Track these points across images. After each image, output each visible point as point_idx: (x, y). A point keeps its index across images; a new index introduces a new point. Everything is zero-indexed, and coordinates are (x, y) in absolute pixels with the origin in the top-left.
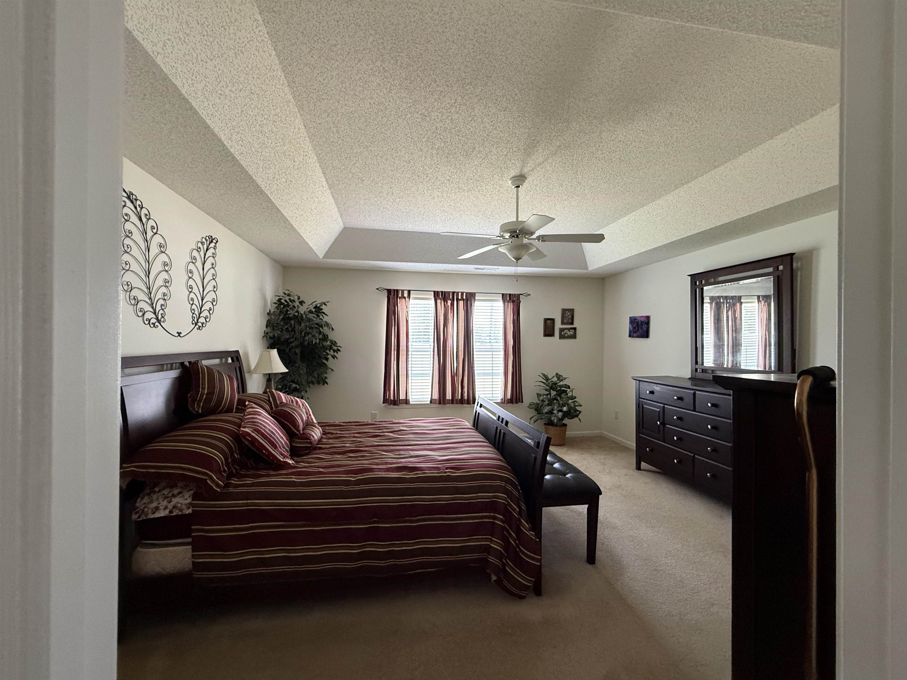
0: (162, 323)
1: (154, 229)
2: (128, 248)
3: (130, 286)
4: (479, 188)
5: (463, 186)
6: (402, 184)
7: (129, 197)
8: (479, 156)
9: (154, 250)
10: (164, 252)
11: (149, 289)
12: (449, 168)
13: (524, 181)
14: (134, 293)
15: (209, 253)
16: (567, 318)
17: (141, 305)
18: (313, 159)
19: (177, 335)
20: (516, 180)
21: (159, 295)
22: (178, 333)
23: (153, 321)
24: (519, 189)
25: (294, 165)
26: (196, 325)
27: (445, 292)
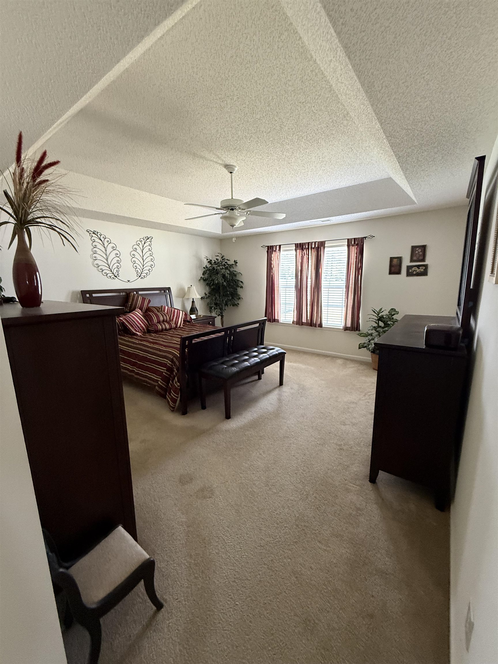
0: (118, 277)
1: (108, 242)
3: (98, 265)
7: (94, 233)
10: (116, 250)
11: (109, 265)
14: (101, 267)
15: (147, 244)
16: (417, 256)
17: (105, 271)
21: (115, 267)
22: (128, 281)
23: (112, 277)
26: (140, 277)
27: (302, 243)
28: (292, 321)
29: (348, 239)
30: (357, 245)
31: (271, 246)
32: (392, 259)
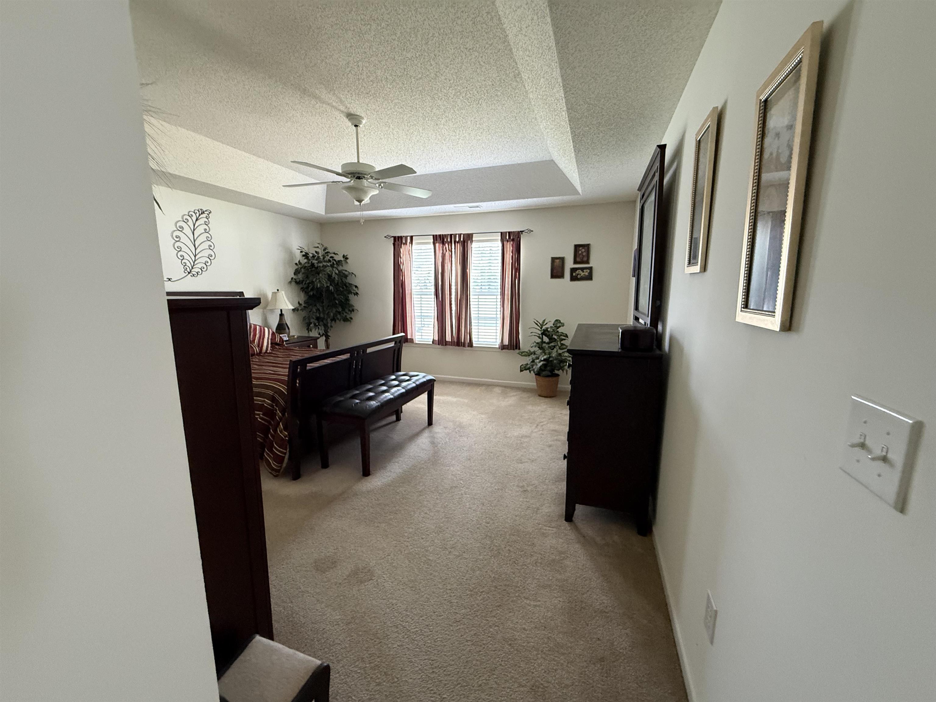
15: (200, 222)
16: (581, 256)
22: (167, 278)
26: (189, 273)
27: (443, 235)
28: (432, 340)
29: (502, 233)
30: (513, 240)
31: (398, 237)
32: (553, 259)
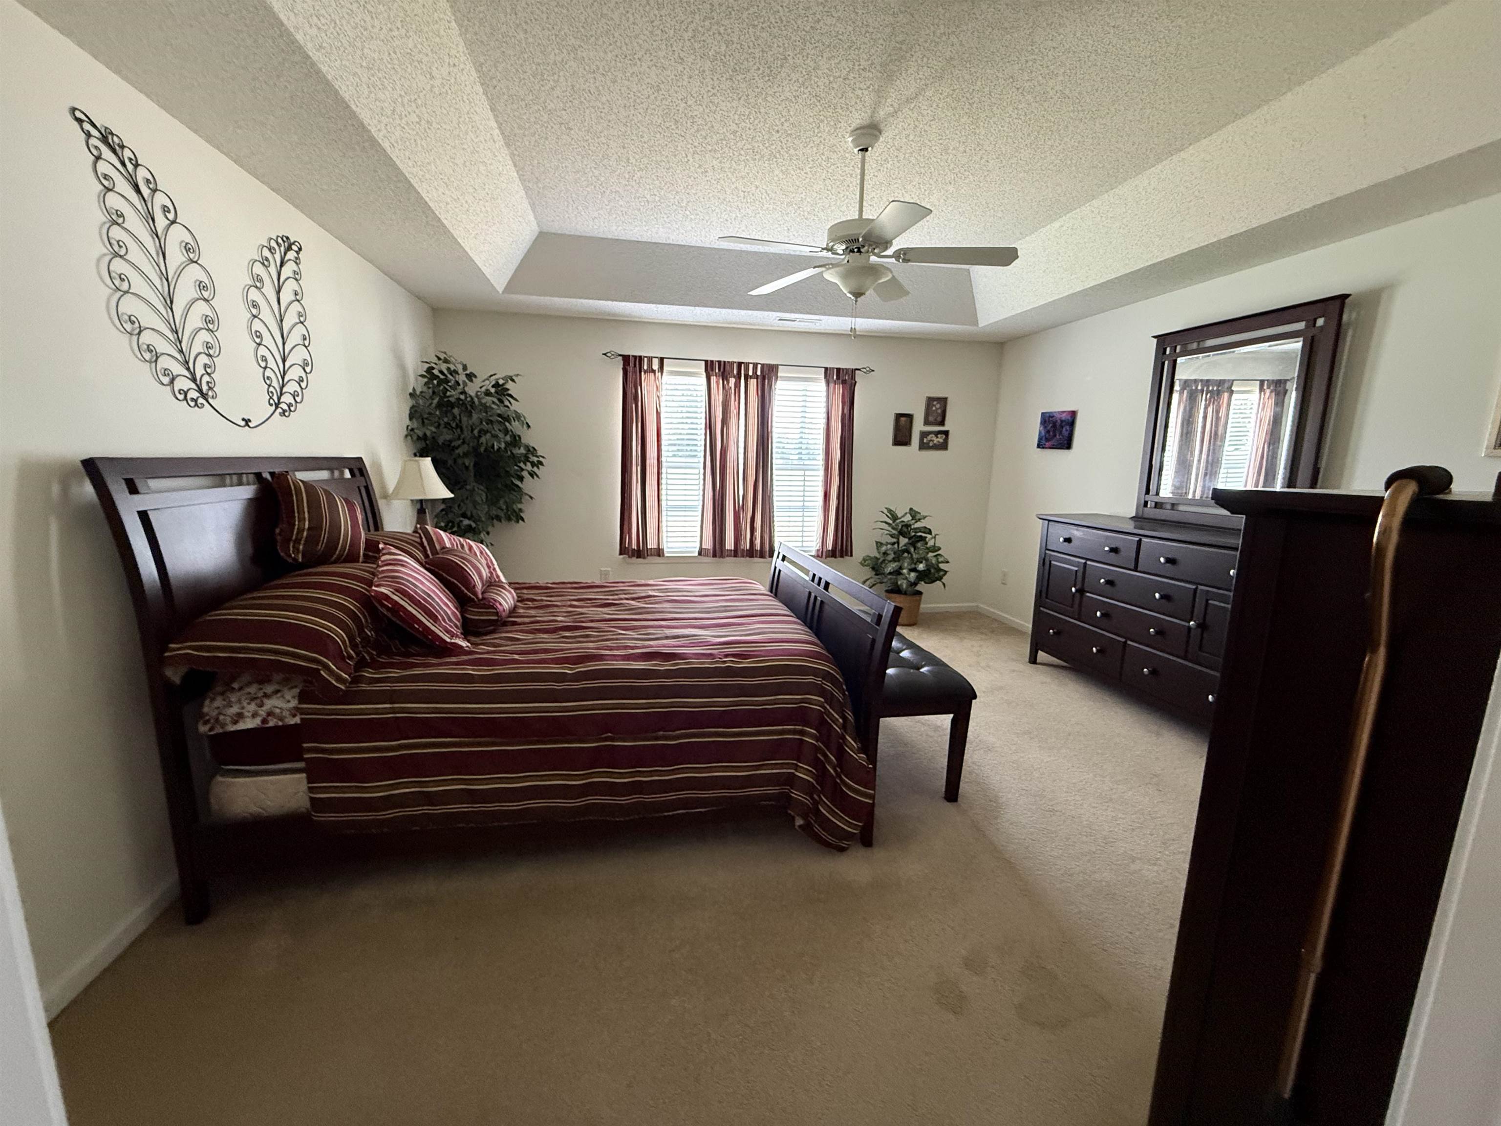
0: (210, 400)
1: (169, 212)
2: (120, 247)
3: (137, 325)
4: (792, 151)
5: (761, 147)
6: (646, 139)
7: (104, 140)
8: (794, 77)
9: (175, 257)
10: (196, 262)
11: (177, 333)
12: (735, 103)
13: (876, 138)
14: (147, 338)
15: (287, 271)
16: (935, 414)
17: (164, 362)
18: (469, 76)
19: (243, 423)
20: (863, 134)
21: (198, 347)
22: (243, 419)
23: (193, 394)
24: (868, 153)
25: (433, 86)
26: (277, 406)
27: (725, 362)
28: (697, 549)
29: (826, 369)
30: (844, 382)
31: (635, 357)
32: (899, 416)
